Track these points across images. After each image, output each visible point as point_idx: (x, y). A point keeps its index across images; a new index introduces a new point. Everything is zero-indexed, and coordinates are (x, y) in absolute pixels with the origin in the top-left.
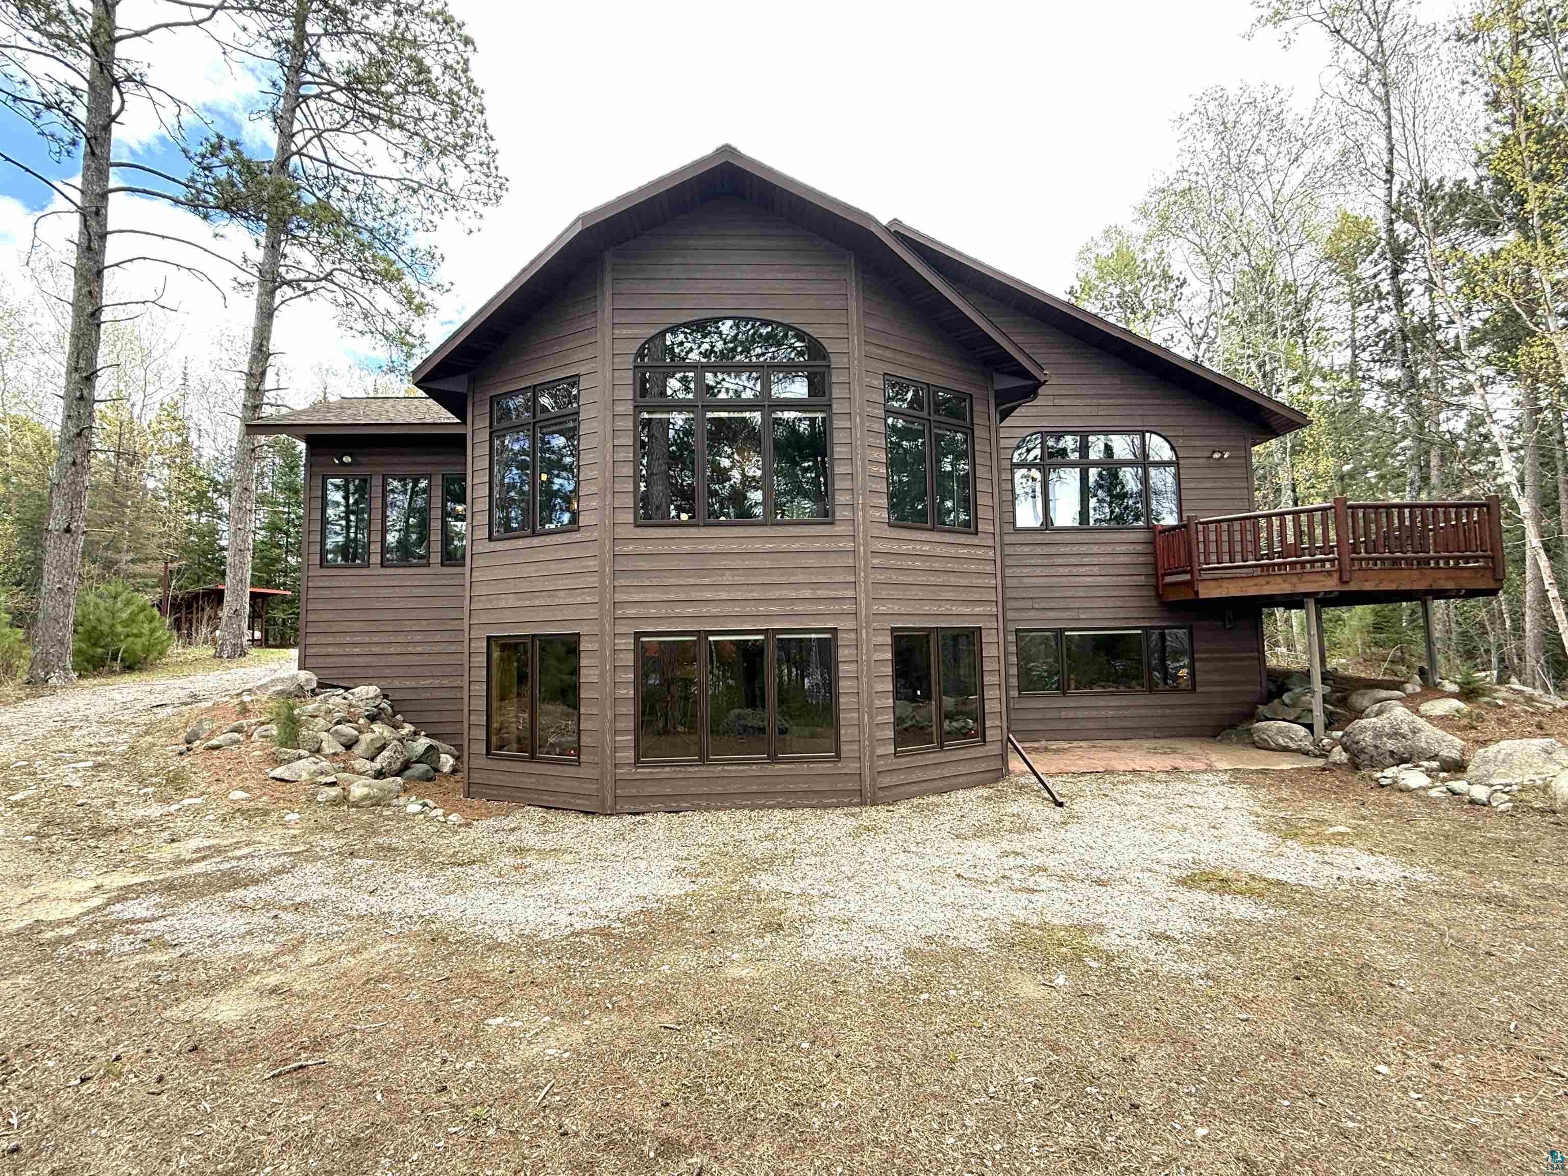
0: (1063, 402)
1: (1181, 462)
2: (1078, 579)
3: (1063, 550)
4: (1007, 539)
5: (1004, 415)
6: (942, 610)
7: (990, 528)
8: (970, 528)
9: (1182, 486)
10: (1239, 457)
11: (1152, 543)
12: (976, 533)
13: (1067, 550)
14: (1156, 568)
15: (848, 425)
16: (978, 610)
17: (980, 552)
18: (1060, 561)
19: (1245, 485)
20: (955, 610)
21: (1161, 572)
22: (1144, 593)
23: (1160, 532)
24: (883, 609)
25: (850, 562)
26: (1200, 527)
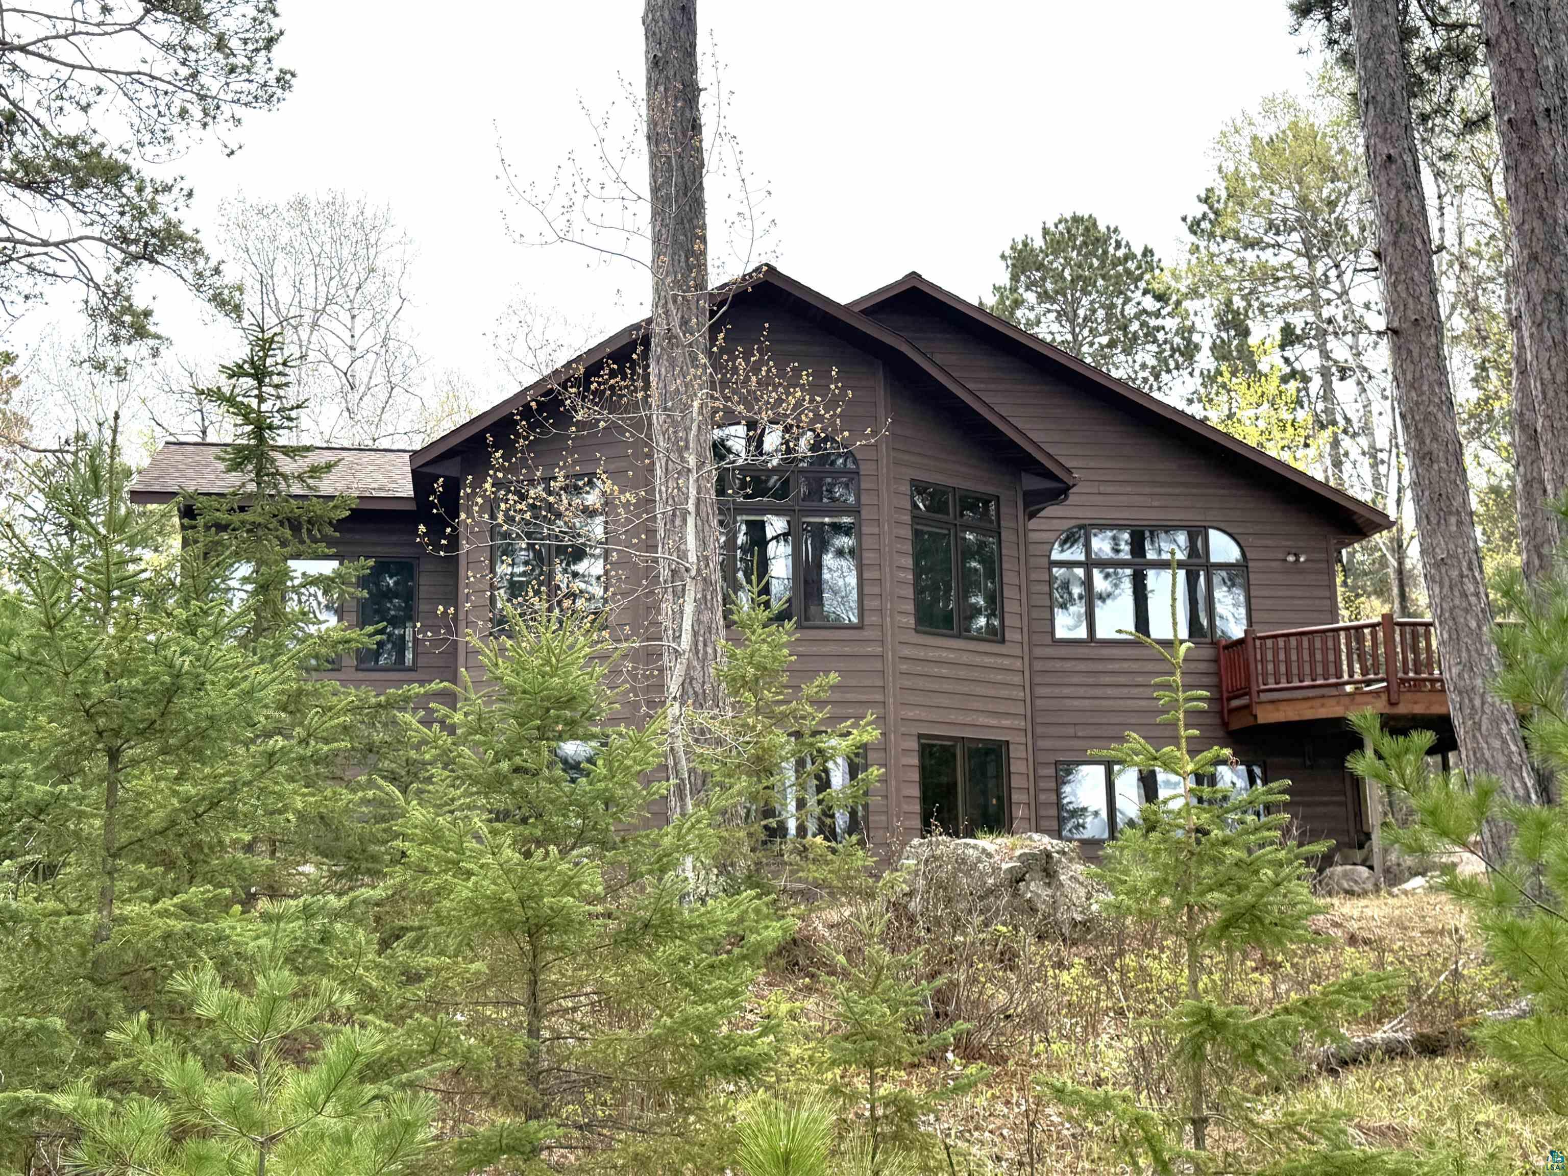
0: (1110, 489)
1: (1250, 564)
2: (1129, 702)
3: (1110, 667)
4: (1038, 652)
5: (1032, 515)
6: (968, 720)
7: (1018, 637)
8: (996, 635)
9: (1253, 593)
10: (1320, 561)
11: (1216, 661)
12: (1003, 641)
13: (1116, 666)
14: (1221, 692)
15: (876, 531)
16: (1006, 722)
17: (1006, 662)
18: (1107, 679)
19: (1328, 594)
20: (982, 720)
21: (1225, 695)
22: (1208, 721)
23: (1226, 647)
24: (910, 714)
25: (878, 666)
26: (1258, 642)
